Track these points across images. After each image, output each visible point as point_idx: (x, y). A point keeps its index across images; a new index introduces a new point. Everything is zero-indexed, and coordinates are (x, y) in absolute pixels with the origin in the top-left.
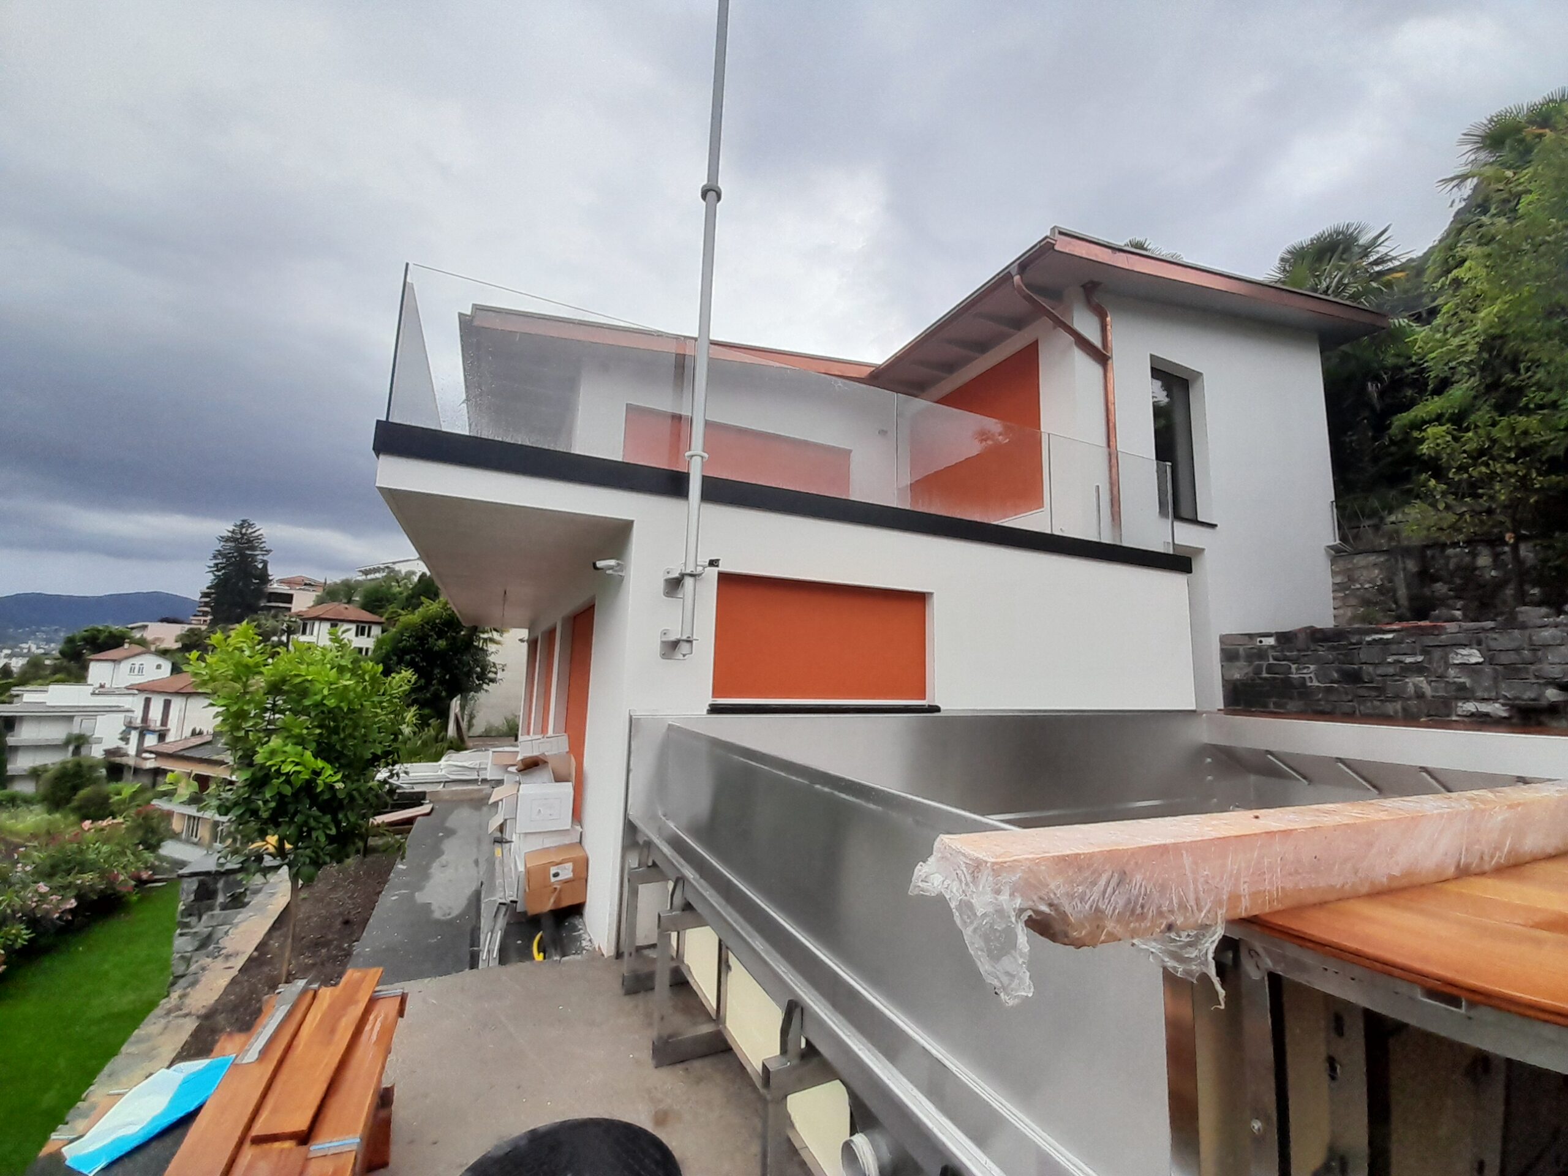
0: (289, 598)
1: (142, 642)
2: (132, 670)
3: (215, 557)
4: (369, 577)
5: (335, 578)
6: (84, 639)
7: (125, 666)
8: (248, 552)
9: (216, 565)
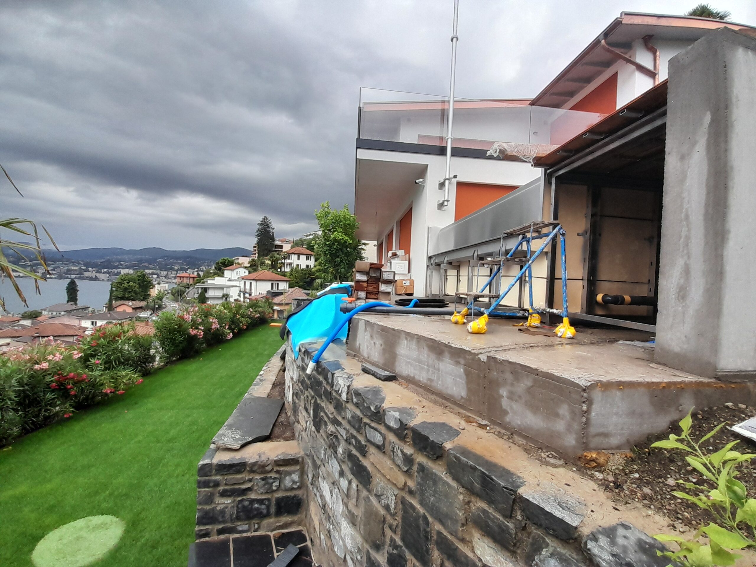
0: (281, 247)
1: (238, 264)
2: (237, 273)
3: (257, 232)
4: (308, 237)
5: (297, 238)
6: (221, 263)
7: (235, 271)
8: (268, 229)
9: (258, 234)
